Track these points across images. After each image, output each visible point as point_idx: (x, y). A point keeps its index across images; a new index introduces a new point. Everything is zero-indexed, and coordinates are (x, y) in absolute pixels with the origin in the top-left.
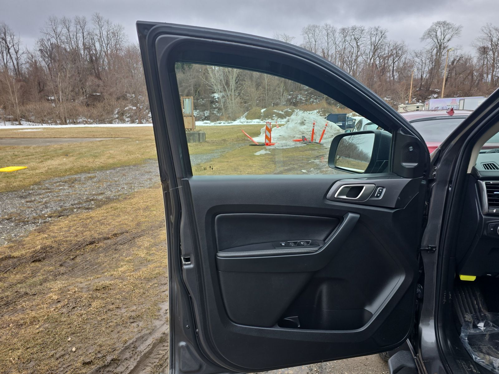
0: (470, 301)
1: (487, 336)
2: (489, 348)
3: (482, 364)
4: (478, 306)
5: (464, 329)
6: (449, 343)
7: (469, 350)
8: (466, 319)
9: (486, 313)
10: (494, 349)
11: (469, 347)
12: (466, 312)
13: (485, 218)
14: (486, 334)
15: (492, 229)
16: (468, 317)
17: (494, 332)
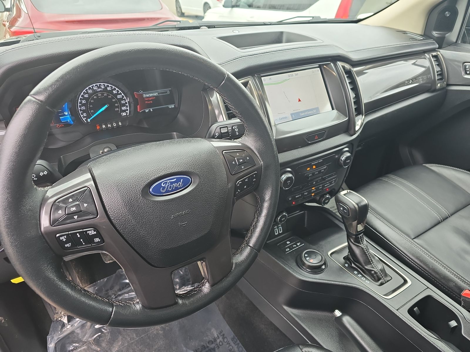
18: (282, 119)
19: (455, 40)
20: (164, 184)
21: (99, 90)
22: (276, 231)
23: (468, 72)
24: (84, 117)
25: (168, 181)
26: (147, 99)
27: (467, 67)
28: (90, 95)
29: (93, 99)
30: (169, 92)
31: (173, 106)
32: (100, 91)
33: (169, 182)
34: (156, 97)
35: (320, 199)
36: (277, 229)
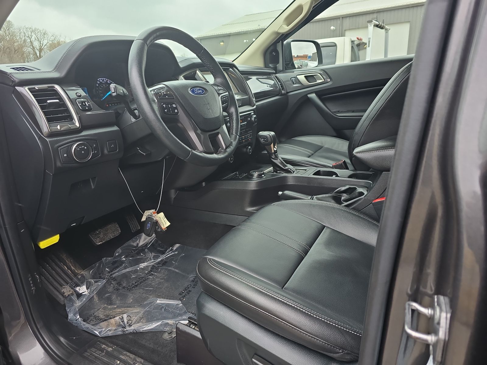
0: (59, 270)
1: (95, 296)
2: (104, 308)
3: (110, 334)
4: (71, 270)
5: (69, 307)
6: (62, 339)
7: (88, 328)
8: (65, 294)
9: (82, 273)
10: (109, 307)
11: (85, 326)
12: (61, 285)
13: (50, 141)
14: (93, 297)
15: (65, 155)
16: (67, 290)
17: (99, 288)
19: (282, 69)
21: (104, 82)
23: (295, 83)
27: (293, 80)
35: (246, 150)
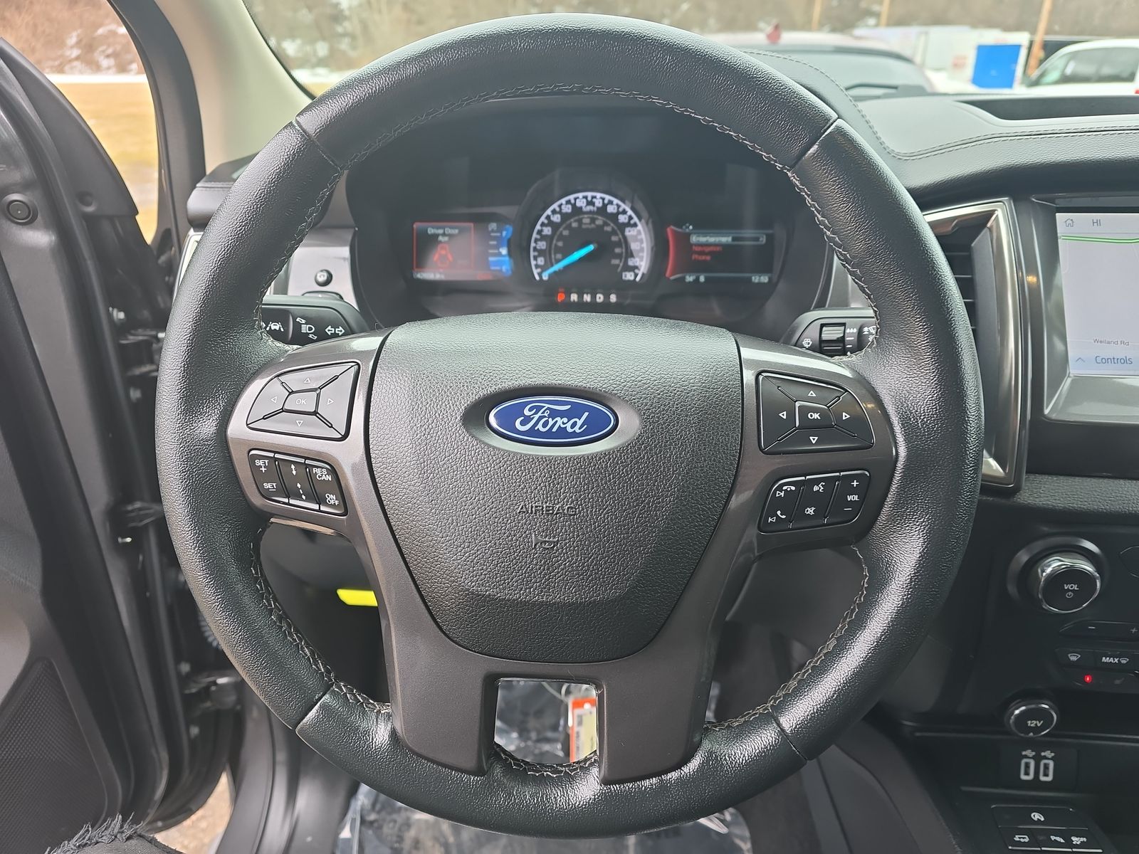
18: (1106, 361)
20: (530, 410)
21: (590, 208)
22: (1027, 766)
24: (537, 266)
25: (547, 406)
26: (699, 249)
28: (565, 217)
29: (569, 227)
30: (763, 240)
31: (765, 279)
32: (590, 212)
33: (548, 408)
34: (725, 247)
36: (1032, 764)
